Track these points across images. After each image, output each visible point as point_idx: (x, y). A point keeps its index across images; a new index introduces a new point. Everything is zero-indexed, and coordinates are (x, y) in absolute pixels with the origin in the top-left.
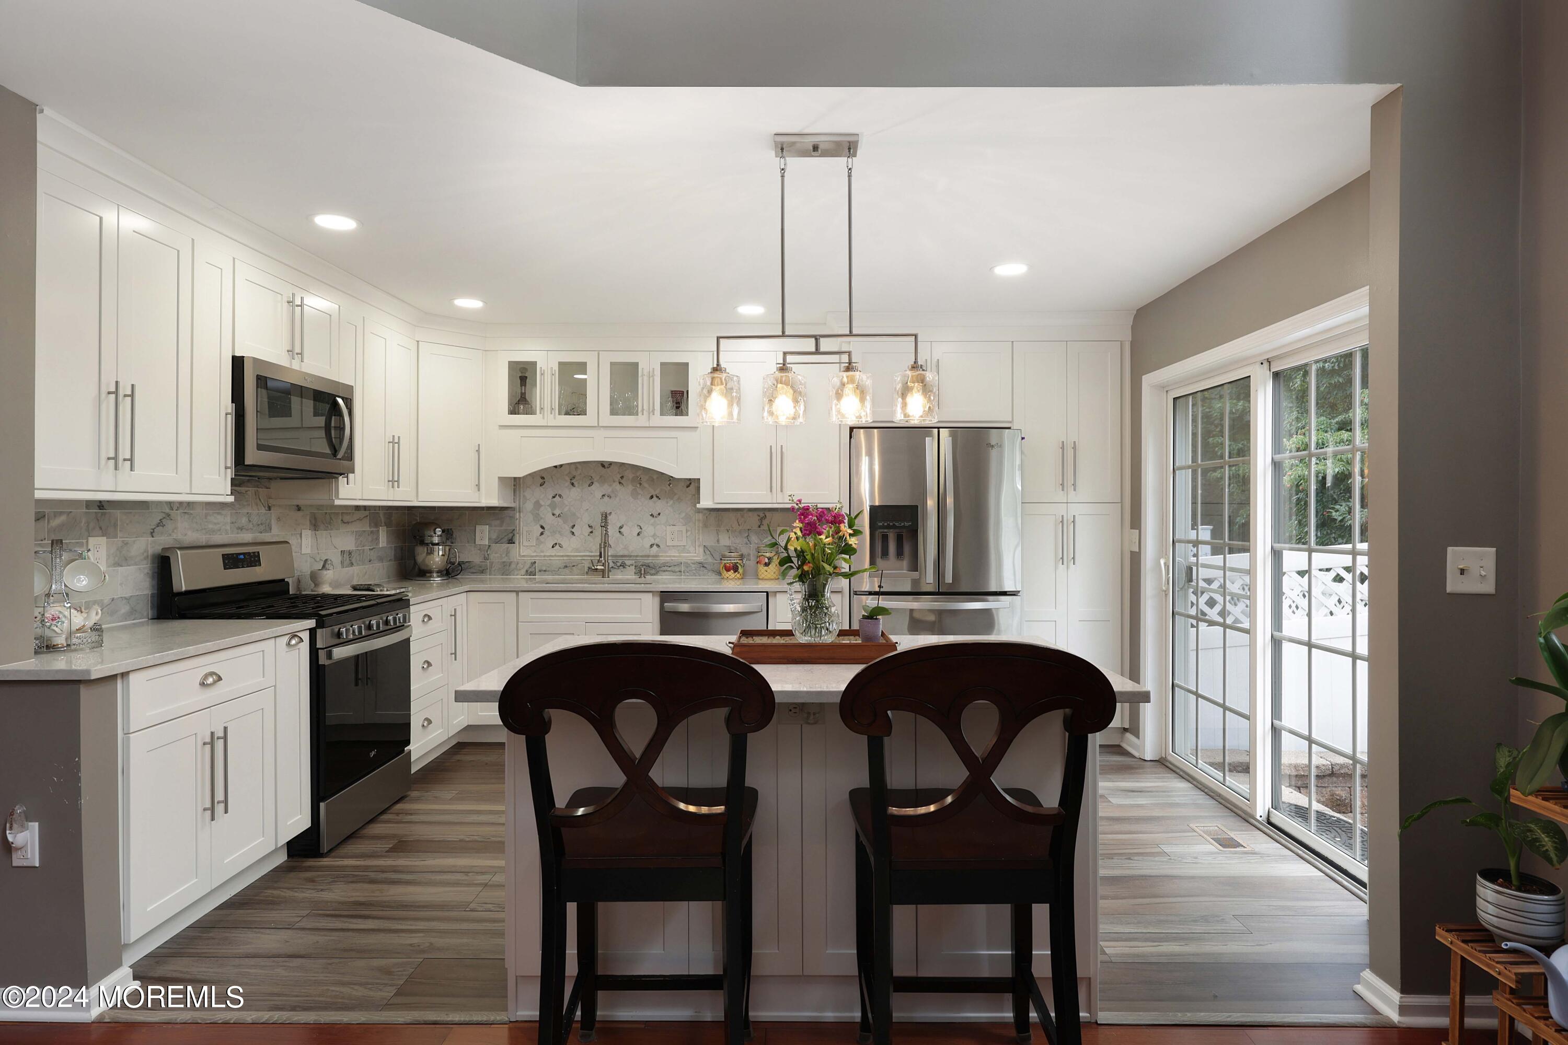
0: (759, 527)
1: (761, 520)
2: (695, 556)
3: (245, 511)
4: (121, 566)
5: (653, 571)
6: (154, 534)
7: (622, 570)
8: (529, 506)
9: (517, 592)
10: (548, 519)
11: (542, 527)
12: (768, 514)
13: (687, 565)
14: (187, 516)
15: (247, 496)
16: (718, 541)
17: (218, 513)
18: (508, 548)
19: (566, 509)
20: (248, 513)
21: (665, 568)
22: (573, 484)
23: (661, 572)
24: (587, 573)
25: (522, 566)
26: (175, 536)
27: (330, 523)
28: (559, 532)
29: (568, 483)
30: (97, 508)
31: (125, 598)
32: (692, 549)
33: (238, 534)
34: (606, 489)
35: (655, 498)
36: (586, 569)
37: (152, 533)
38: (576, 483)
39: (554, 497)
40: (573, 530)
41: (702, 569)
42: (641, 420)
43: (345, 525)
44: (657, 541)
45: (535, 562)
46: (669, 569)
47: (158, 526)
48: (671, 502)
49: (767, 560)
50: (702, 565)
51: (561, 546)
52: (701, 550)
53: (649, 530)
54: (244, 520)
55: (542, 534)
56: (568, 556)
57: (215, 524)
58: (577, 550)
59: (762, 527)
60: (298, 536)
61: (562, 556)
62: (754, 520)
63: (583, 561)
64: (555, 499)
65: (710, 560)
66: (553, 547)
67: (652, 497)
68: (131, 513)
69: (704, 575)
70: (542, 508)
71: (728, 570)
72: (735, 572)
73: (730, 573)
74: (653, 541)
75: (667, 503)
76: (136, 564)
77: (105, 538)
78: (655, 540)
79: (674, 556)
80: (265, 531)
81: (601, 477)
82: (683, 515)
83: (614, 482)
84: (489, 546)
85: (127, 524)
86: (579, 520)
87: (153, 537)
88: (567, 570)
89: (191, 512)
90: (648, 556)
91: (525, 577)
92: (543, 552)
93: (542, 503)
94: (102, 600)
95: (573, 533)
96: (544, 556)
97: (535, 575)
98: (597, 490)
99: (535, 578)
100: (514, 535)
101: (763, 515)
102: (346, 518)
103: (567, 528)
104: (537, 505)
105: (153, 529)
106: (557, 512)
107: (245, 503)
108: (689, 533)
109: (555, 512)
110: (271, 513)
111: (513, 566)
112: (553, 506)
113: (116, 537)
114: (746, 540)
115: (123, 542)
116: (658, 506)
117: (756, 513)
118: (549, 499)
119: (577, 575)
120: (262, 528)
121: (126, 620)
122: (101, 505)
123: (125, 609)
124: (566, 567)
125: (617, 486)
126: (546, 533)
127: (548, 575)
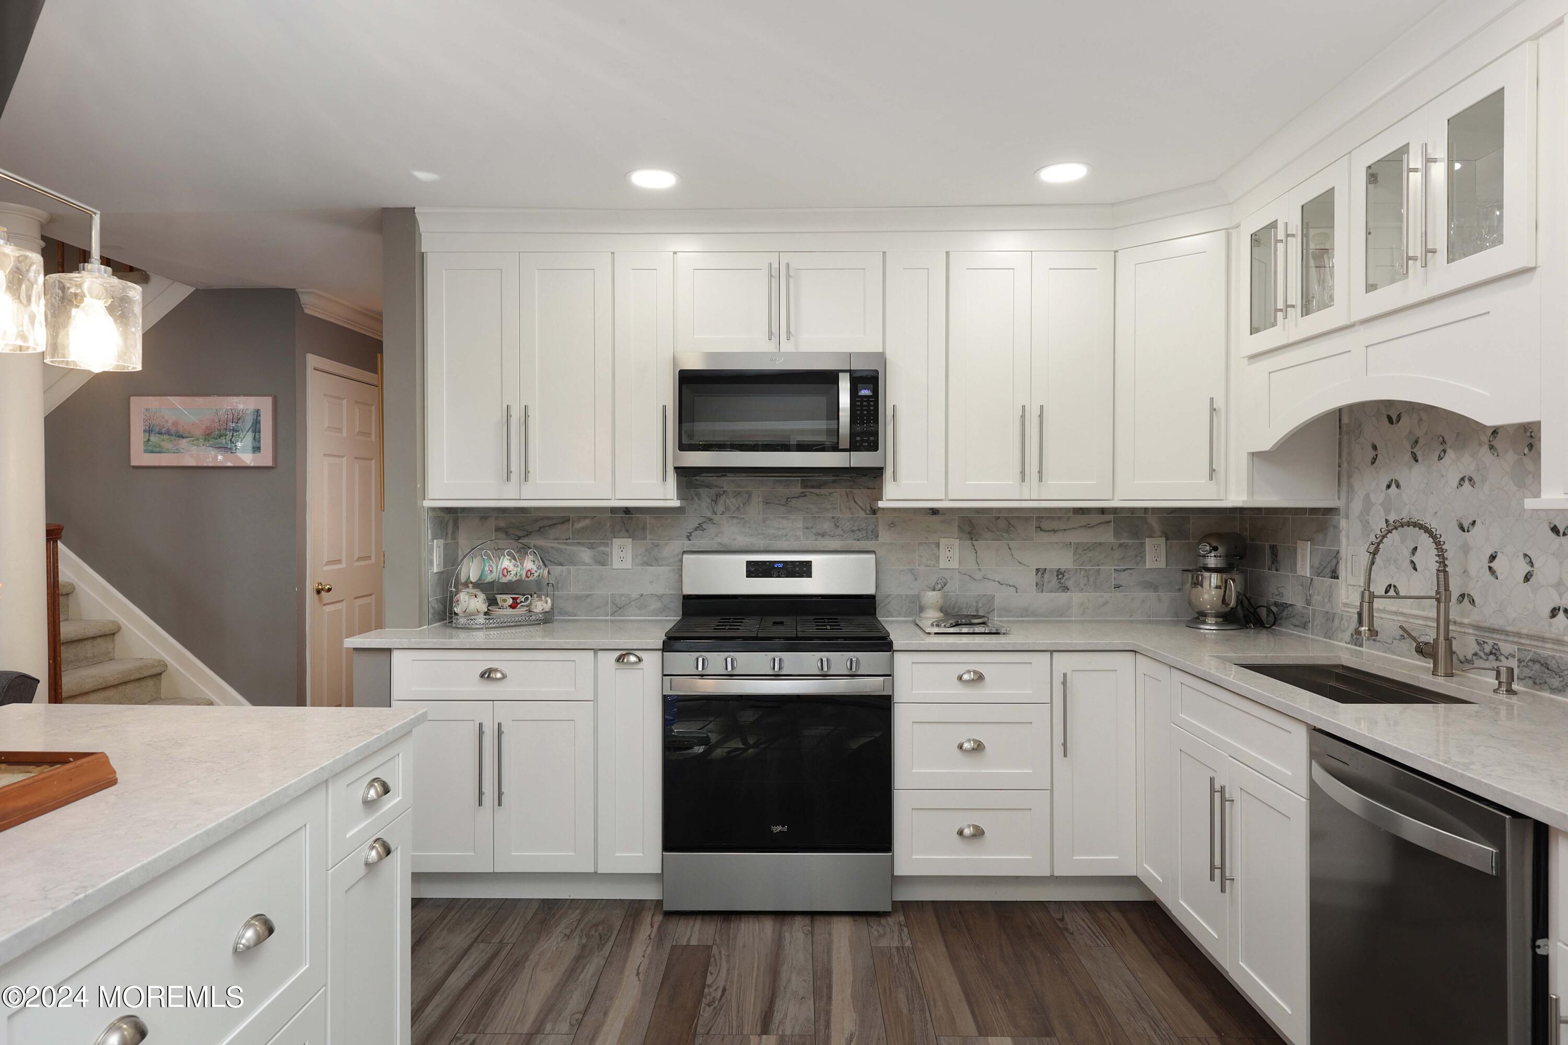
3: (830, 515)
4: (652, 566)
6: (691, 538)
8: (1357, 506)
14: (735, 521)
15: (831, 499)
17: (783, 518)
18: (1331, 586)
19: (1405, 512)
20: (833, 518)
22: (1415, 457)
25: (1346, 625)
26: (719, 540)
27: (1007, 531)
28: (1395, 561)
29: (1408, 456)
30: (623, 513)
31: (656, 595)
33: (816, 540)
34: (1467, 464)
37: (688, 536)
38: (1419, 454)
39: (1387, 488)
40: (1414, 559)
43: (1045, 534)
44: (1564, 599)
47: (696, 530)
51: (1397, 591)
53: (1547, 568)
54: (827, 526)
56: (1402, 614)
57: (779, 529)
60: (934, 546)
61: (1395, 613)
64: (1390, 490)
66: (1386, 592)
68: (662, 517)
70: (1373, 510)
74: (1557, 600)
76: (668, 565)
77: (631, 539)
78: (1561, 596)
80: (867, 538)
81: (1458, 435)
83: (1481, 445)
84: (1312, 580)
85: (658, 528)
87: (690, 540)
89: (742, 516)
90: (1545, 638)
91: (1349, 646)
93: (1373, 499)
94: (629, 595)
95: (1413, 566)
98: (1450, 468)
99: (1361, 652)
100: (1338, 562)
102: (1046, 525)
103: (1405, 553)
104: (1368, 503)
105: (690, 533)
106: (1393, 519)
107: (829, 507)
109: (1390, 519)
110: (877, 518)
111: (1337, 622)
112: (1388, 506)
113: (645, 538)
115: (652, 544)
118: (1382, 491)
120: (860, 534)
121: (657, 615)
122: (627, 510)
123: (655, 605)
124: (1404, 636)
126: (1379, 561)
127: (1378, 650)
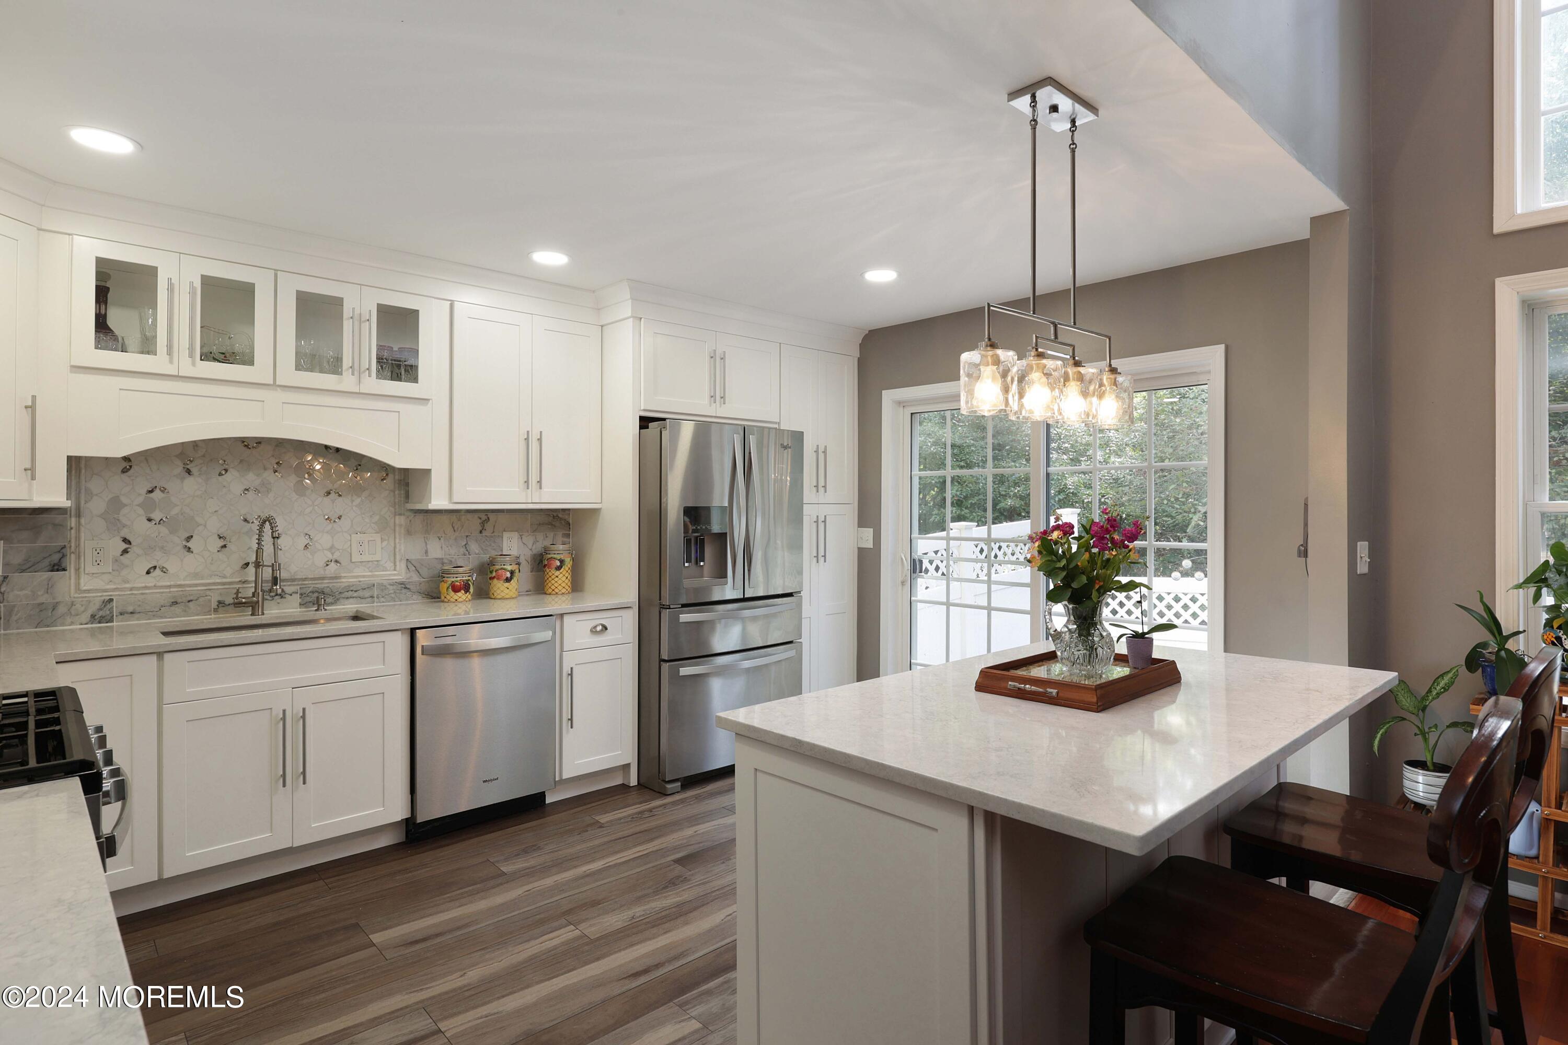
0: (481, 532)
1: (483, 523)
2: (395, 575)
5: (329, 600)
7: (279, 601)
8: (101, 506)
9: (160, 655)
10: (139, 528)
11: (126, 541)
12: (491, 516)
13: (382, 587)
16: (426, 552)
18: (51, 578)
19: (175, 511)
21: (350, 593)
22: (189, 472)
23: (342, 600)
24: (216, 610)
25: (82, 608)
28: (162, 548)
29: (179, 469)
32: (390, 565)
34: (252, 479)
35: (333, 495)
36: (214, 605)
38: (194, 470)
39: (151, 492)
40: (189, 545)
41: (404, 591)
42: (347, 382)
44: (337, 556)
45: (111, 600)
46: (355, 594)
48: (358, 500)
49: (508, 575)
50: (404, 586)
51: (164, 570)
52: (403, 565)
53: (323, 540)
55: (125, 551)
56: (180, 586)
58: (196, 575)
59: (484, 533)
61: (170, 587)
62: (476, 523)
63: (208, 593)
64: (152, 495)
65: (416, 578)
66: (148, 573)
67: (329, 493)
69: (407, 600)
70: (125, 511)
71: (456, 589)
72: (466, 592)
73: (459, 594)
74: (330, 556)
75: (353, 501)
78: (333, 554)
79: (364, 576)
81: (241, 461)
82: (376, 518)
83: (265, 469)
84: (6, 577)
86: (201, 528)
88: (177, 609)
90: (323, 578)
92: (127, 582)
93: (124, 500)
95: (189, 549)
96: (131, 589)
97: (111, 621)
98: (235, 481)
99: (112, 627)
100: (65, 555)
101: (486, 517)
103: (178, 541)
104: (116, 504)
106: (156, 516)
108: (385, 543)
109: (152, 516)
111: (64, 609)
112: (148, 506)
114: (463, 550)
116: (340, 505)
117: (476, 516)
118: (140, 495)
119: (198, 615)
124: (175, 603)
125: (269, 476)
126: (134, 550)
127: (138, 619)
